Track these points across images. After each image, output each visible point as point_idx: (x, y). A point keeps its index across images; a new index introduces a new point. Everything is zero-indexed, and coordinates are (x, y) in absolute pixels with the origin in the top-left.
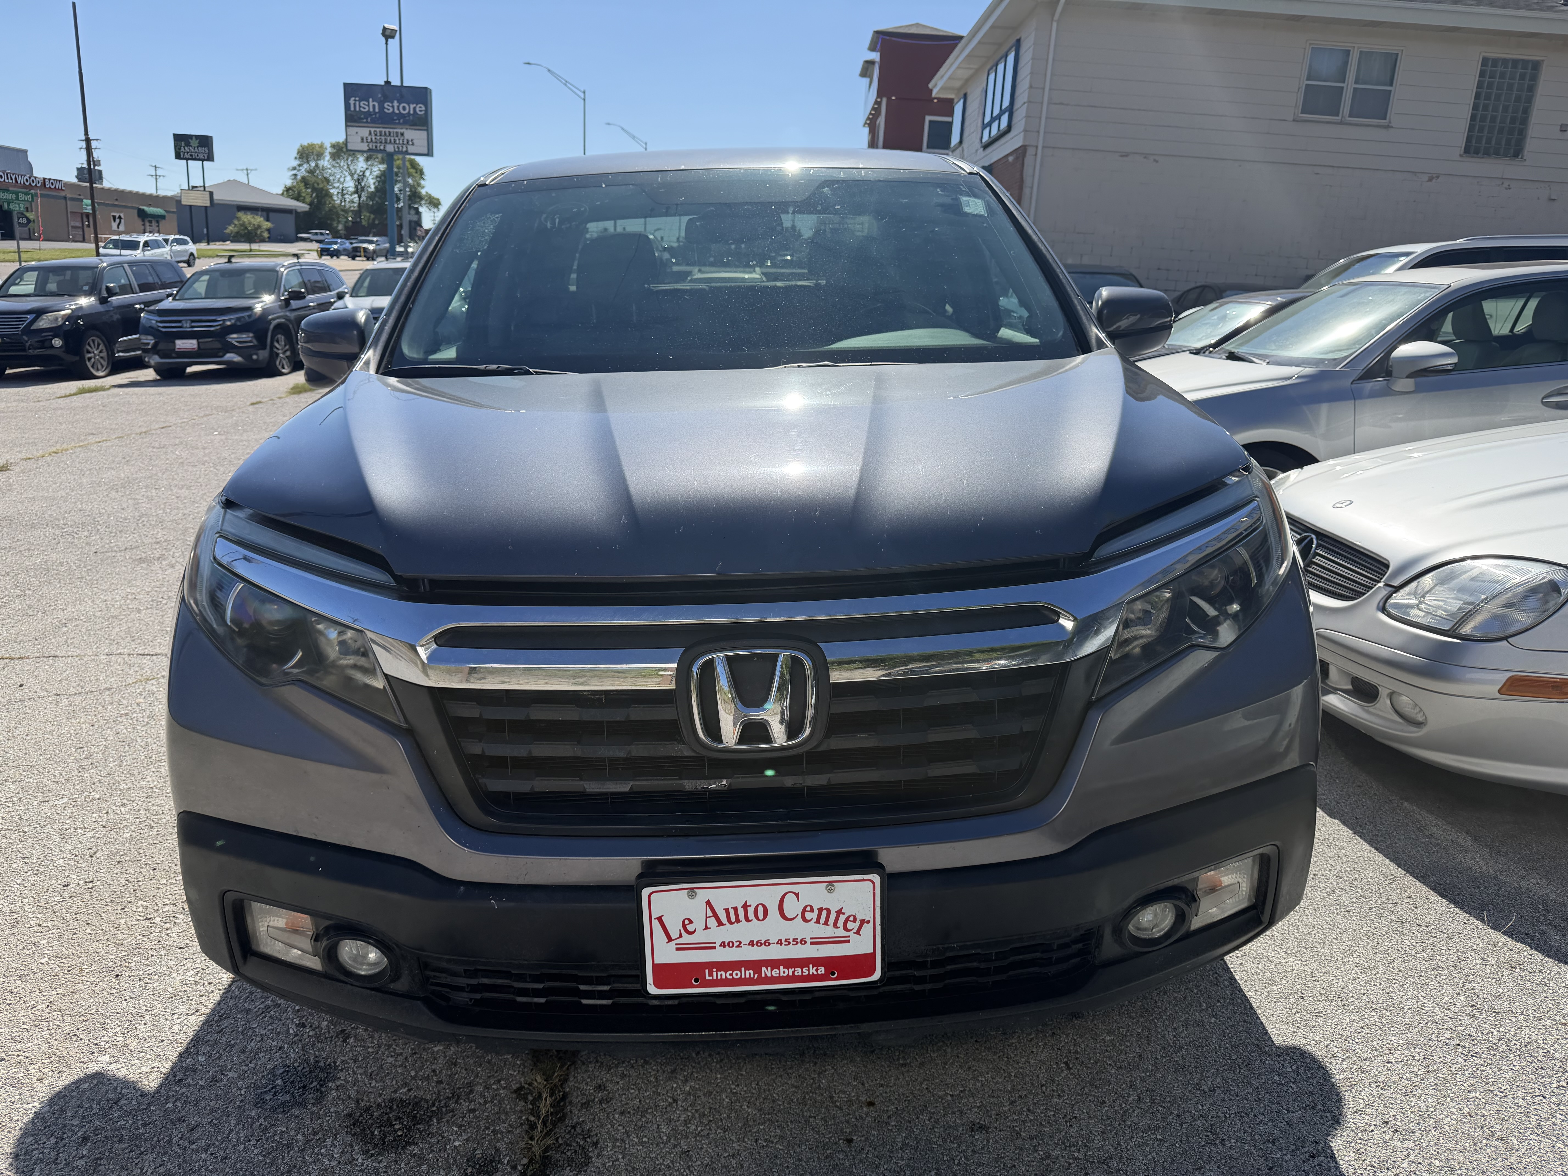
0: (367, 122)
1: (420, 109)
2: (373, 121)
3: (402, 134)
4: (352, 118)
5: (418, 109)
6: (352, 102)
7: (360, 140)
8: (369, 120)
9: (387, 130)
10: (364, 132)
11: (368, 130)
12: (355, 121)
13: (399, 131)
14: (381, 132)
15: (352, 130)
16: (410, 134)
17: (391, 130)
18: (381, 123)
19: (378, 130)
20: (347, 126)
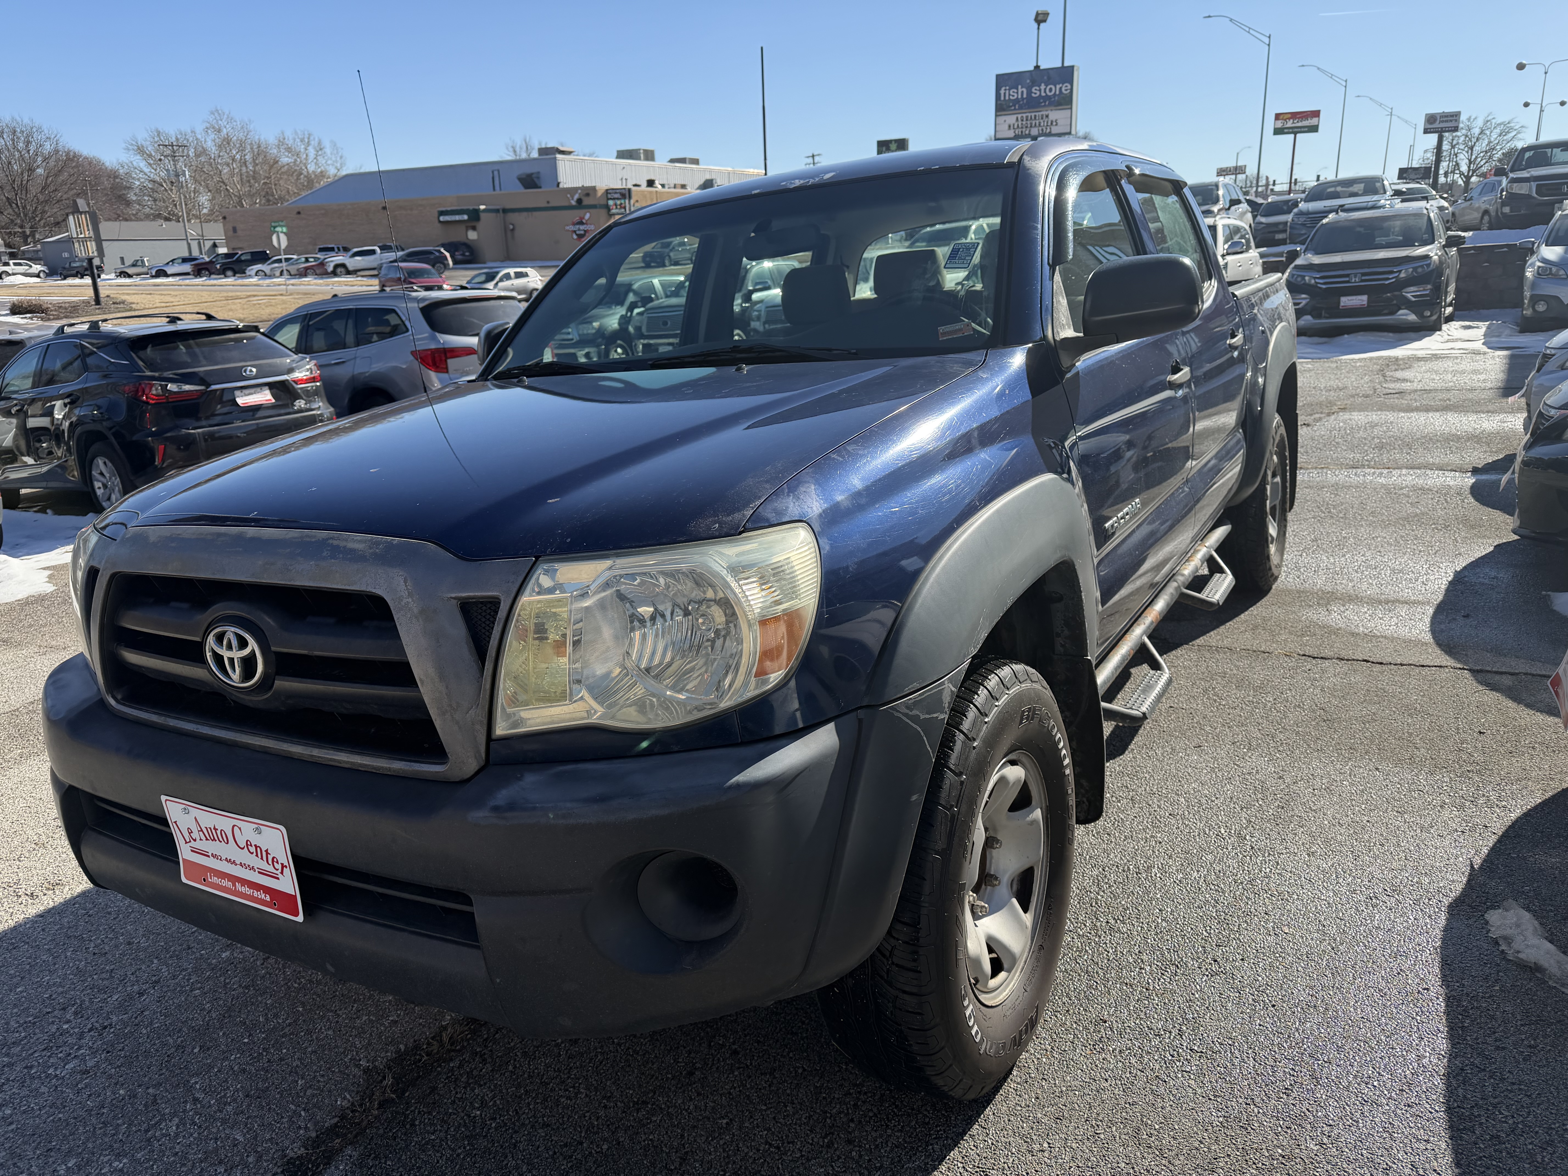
0: (1015, 109)
1: (1065, 88)
2: (1021, 108)
3: (1047, 116)
4: (1002, 108)
5: (1063, 89)
6: (1002, 92)
7: (1007, 127)
8: (1017, 107)
9: (1033, 114)
10: (1011, 119)
11: (1014, 117)
12: (1004, 110)
13: (1044, 113)
14: (1027, 117)
15: (1001, 119)
16: (1054, 115)
17: (1037, 114)
18: (1029, 108)
19: (1024, 115)
20: (996, 116)
